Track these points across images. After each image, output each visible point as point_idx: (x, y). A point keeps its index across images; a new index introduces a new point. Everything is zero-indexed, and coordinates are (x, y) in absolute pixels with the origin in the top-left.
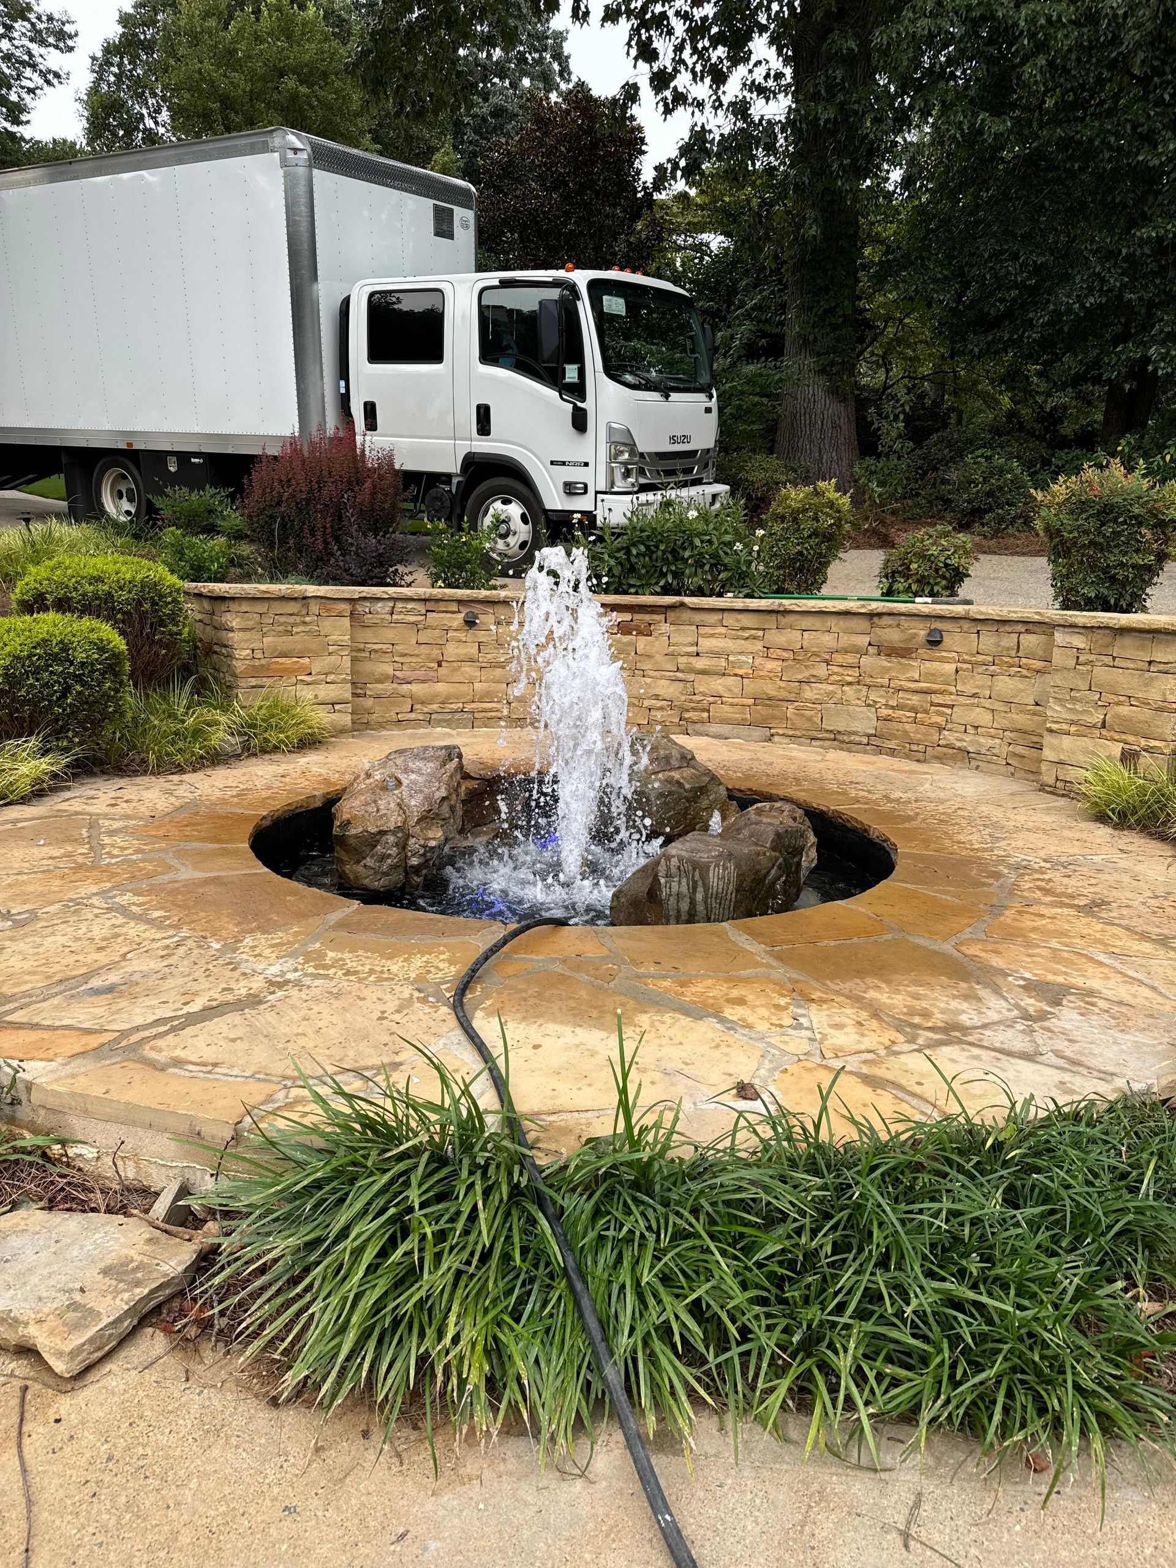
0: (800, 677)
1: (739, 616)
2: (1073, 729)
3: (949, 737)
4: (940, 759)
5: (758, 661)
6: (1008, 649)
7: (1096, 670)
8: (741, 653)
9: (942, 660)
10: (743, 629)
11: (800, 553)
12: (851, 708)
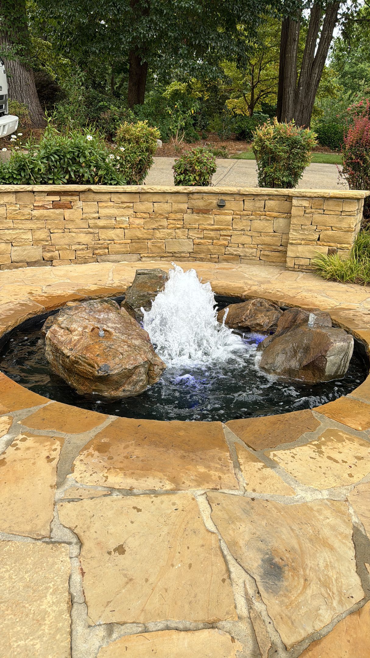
0: (154, 227)
1: (120, 196)
2: (303, 242)
3: (231, 250)
4: (227, 260)
5: (132, 220)
6: (259, 208)
7: (314, 216)
8: (123, 216)
9: (226, 214)
10: (122, 203)
11: (140, 160)
12: (180, 240)
